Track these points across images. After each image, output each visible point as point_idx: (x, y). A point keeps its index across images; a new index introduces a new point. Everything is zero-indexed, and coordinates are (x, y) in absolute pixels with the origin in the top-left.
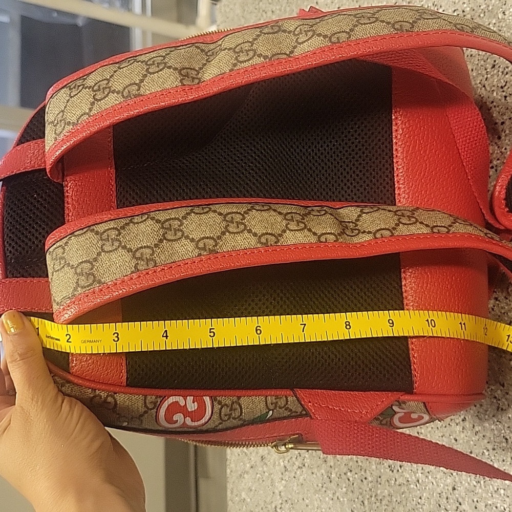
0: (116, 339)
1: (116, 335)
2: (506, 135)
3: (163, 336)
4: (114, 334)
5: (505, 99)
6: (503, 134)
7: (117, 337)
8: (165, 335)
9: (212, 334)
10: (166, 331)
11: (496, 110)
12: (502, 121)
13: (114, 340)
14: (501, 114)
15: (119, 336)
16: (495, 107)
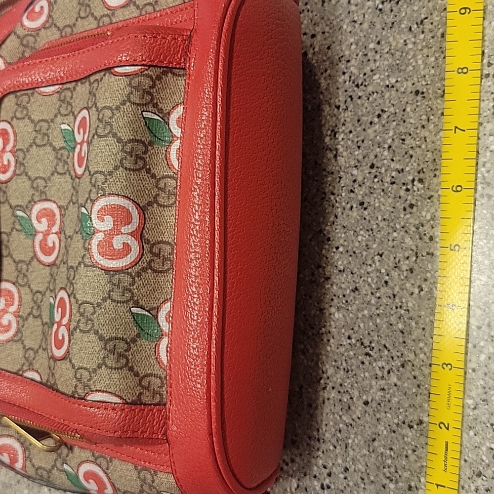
0: (449, 366)
1: (445, 366)
2: (314, 53)
4: (444, 368)
5: (323, 5)
6: (311, 51)
7: (447, 365)
11: (308, 16)
12: (313, 32)
13: (450, 369)
14: (313, 22)
15: (447, 363)
16: (308, 11)
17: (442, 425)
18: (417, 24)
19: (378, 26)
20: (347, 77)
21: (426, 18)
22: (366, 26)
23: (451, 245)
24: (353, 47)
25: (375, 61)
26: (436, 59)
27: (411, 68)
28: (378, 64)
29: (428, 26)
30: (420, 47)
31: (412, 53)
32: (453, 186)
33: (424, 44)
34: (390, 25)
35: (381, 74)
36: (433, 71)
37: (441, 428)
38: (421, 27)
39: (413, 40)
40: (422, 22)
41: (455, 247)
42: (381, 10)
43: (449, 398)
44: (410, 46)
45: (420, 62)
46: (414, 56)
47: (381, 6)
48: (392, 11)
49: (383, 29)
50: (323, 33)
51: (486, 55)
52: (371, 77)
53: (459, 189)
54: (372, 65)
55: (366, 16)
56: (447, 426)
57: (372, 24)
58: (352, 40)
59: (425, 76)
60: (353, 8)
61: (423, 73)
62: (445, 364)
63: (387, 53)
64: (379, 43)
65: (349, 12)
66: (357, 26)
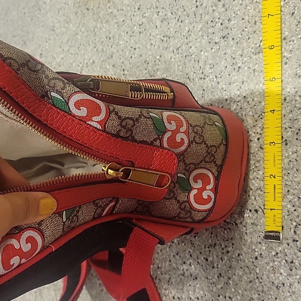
0: (273, 144)
1: (271, 144)
3: (273, 113)
4: (270, 145)
7: (272, 143)
8: (273, 112)
9: (274, 79)
10: (271, 111)
12: (135, 47)
14: (135, 42)
15: (272, 142)
17: (271, 176)
18: (176, 49)
19: (161, 48)
20: (147, 71)
21: (180, 47)
22: (156, 47)
23: (270, 79)
24: (151, 57)
25: (159, 65)
26: (182, 67)
27: (172, 70)
28: (160, 66)
29: (180, 51)
30: (176, 61)
31: (173, 63)
32: (269, 46)
33: (178, 59)
34: (166, 48)
35: (160, 72)
36: (181, 73)
37: (271, 178)
38: (178, 51)
39: (174, 57)
40: (178, 49)
41: (272, 79)
42: (162, 40)
43: (274, 161)
44: (173, 60)
45: (176, 68)
46: (174, 65)
47: (163, 38)
48: (167, 41)
49: (163, 50)
50: (139, 48)
51: (201, 68)
52: (156, 73)
53: (272, 47)
54: (157, 67)
55: (157, 43)
56: (274, 176)
57: (159, 47)
58: (150, 53)
59: (177, 75)
60: (152, 37)
61: (177, 74)
62: (271, 143)
63: (164, 62)
64: (161, 56)
65: (150, 39)
66: (153, 46)
